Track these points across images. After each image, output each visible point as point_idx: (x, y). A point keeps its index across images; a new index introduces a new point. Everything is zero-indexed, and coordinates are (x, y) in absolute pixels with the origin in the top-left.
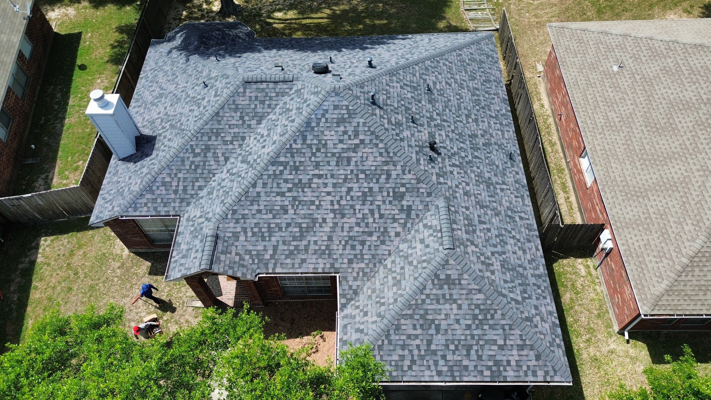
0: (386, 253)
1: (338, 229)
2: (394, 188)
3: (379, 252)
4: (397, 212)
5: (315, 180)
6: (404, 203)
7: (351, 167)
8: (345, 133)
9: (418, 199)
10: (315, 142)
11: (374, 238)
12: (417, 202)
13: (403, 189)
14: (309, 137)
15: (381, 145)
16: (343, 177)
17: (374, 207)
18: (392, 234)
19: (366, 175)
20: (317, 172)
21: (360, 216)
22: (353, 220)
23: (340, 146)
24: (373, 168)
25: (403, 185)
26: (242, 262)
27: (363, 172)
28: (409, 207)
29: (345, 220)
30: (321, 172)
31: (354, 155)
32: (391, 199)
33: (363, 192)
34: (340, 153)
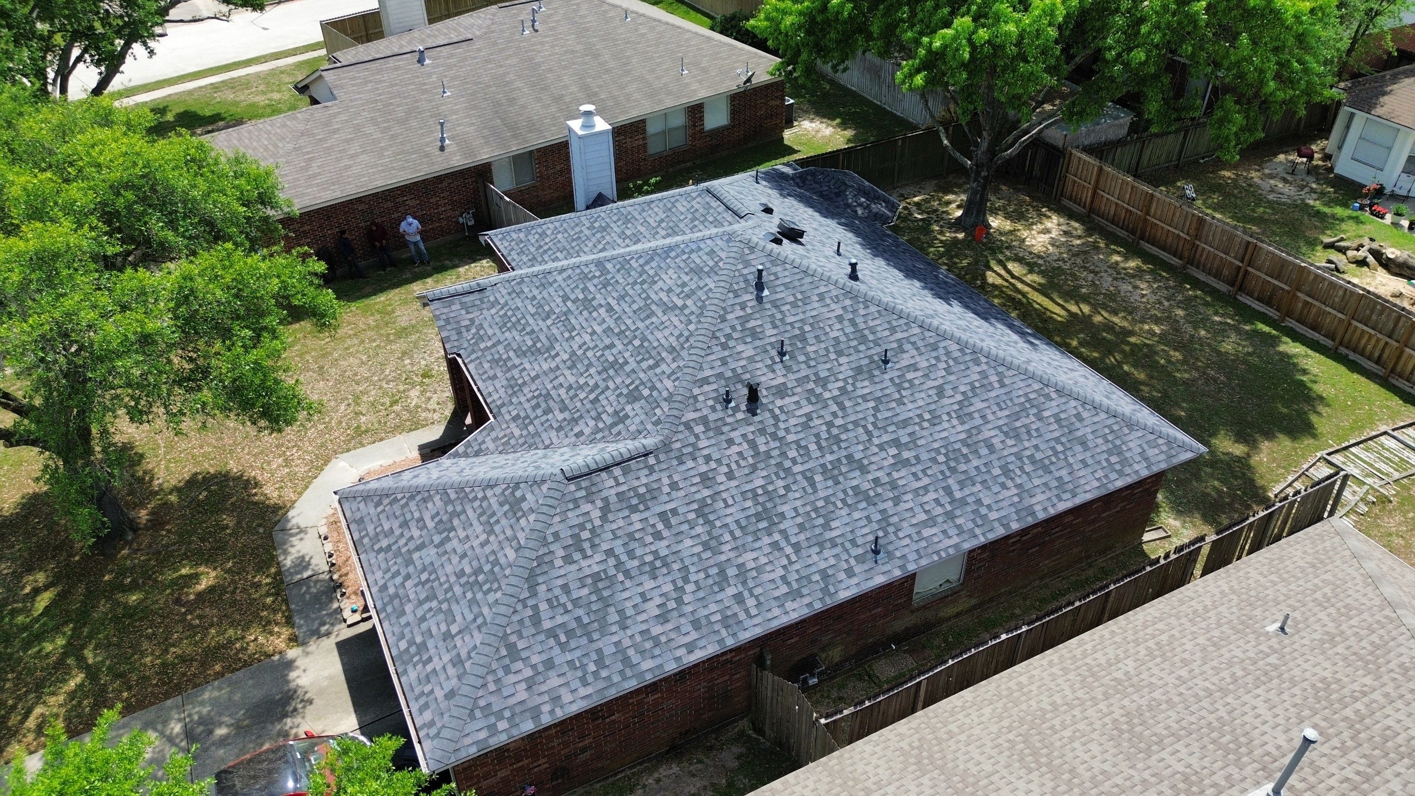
0: (547, 442)
1: (552, 376)
2: (643, 383)
3: (544, 436)
4: (610, 410)
5: (602, 311)
6: (628, 408)
7: (640, 325)
8: (684, 285)
9: (643, 417)
10: (651, 272)
11: (560, 417)
12: (637, 420)
13: (646, 392)
14: (654, 264)
15: (692, 327)
16: (623, 328)
17: (602, 385)
18: (576, 430)
19: (641, 345)
20: (613, 303)
21: (582, 381)
22: (572, 379)
23: (663, 295)
24: (655, 344)
25: (653, 388)
26: (463, 330)
27: (644, 339)
28: (627, 416)
29: (567, 372)
30: (616, 308)
31: (660, 314)
32: (625, 391)
33: (616, 360)
34: (653, 302)
